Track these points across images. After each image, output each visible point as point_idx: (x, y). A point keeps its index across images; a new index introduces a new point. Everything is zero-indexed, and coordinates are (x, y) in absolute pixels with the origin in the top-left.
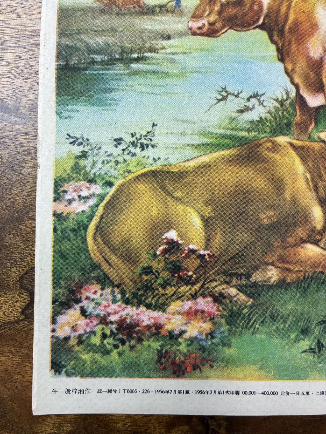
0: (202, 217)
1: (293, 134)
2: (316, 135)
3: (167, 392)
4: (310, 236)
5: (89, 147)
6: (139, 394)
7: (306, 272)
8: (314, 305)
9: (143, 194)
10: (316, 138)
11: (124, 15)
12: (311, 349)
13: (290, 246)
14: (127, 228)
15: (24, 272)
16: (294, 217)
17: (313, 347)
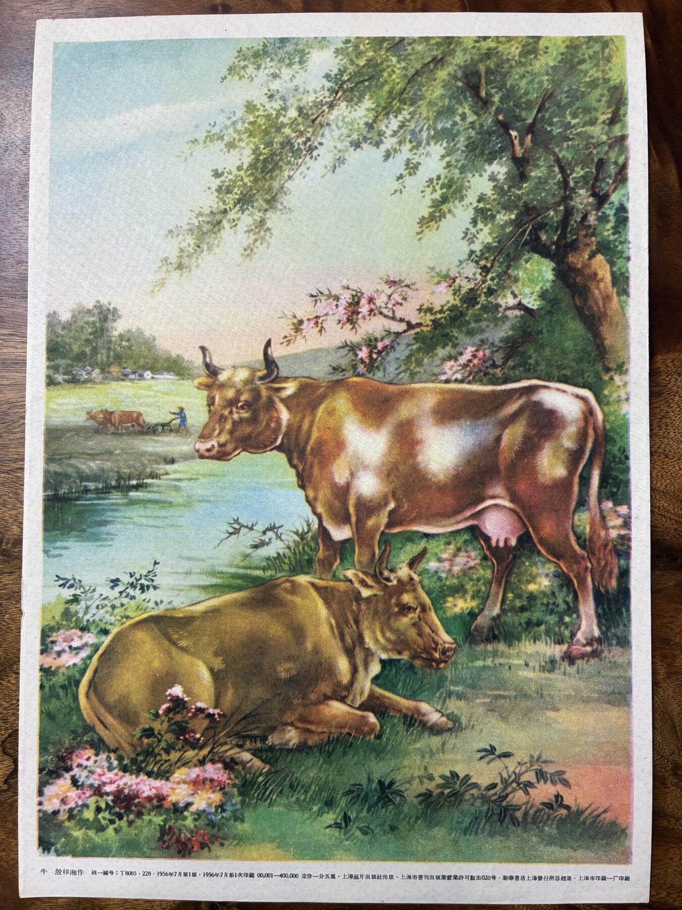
0: (211, 670)
1: (315, 573)
2: (340, 574)
3: (171, 874)
4: (335, 692)
5: (82, 590)
6: (139, 877)
7: (330, 733)
8: (340, 772)
9: (144, 642)
10: (342, 577)
11: (122, 435)
12: (336, 823)
13: (312, 704)
14: (125, 683)
15: (6, 735)
16: (317, 670)
17: (339, 821)
